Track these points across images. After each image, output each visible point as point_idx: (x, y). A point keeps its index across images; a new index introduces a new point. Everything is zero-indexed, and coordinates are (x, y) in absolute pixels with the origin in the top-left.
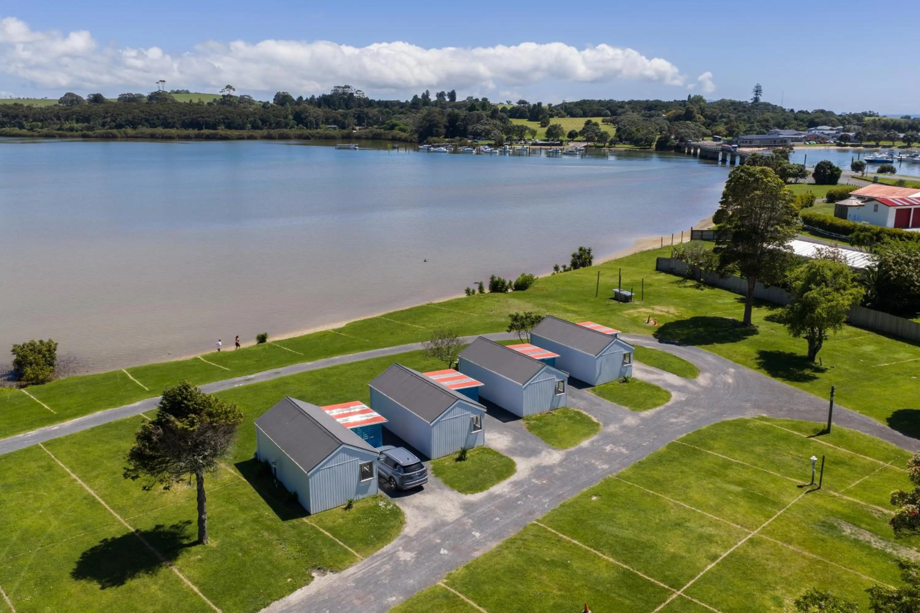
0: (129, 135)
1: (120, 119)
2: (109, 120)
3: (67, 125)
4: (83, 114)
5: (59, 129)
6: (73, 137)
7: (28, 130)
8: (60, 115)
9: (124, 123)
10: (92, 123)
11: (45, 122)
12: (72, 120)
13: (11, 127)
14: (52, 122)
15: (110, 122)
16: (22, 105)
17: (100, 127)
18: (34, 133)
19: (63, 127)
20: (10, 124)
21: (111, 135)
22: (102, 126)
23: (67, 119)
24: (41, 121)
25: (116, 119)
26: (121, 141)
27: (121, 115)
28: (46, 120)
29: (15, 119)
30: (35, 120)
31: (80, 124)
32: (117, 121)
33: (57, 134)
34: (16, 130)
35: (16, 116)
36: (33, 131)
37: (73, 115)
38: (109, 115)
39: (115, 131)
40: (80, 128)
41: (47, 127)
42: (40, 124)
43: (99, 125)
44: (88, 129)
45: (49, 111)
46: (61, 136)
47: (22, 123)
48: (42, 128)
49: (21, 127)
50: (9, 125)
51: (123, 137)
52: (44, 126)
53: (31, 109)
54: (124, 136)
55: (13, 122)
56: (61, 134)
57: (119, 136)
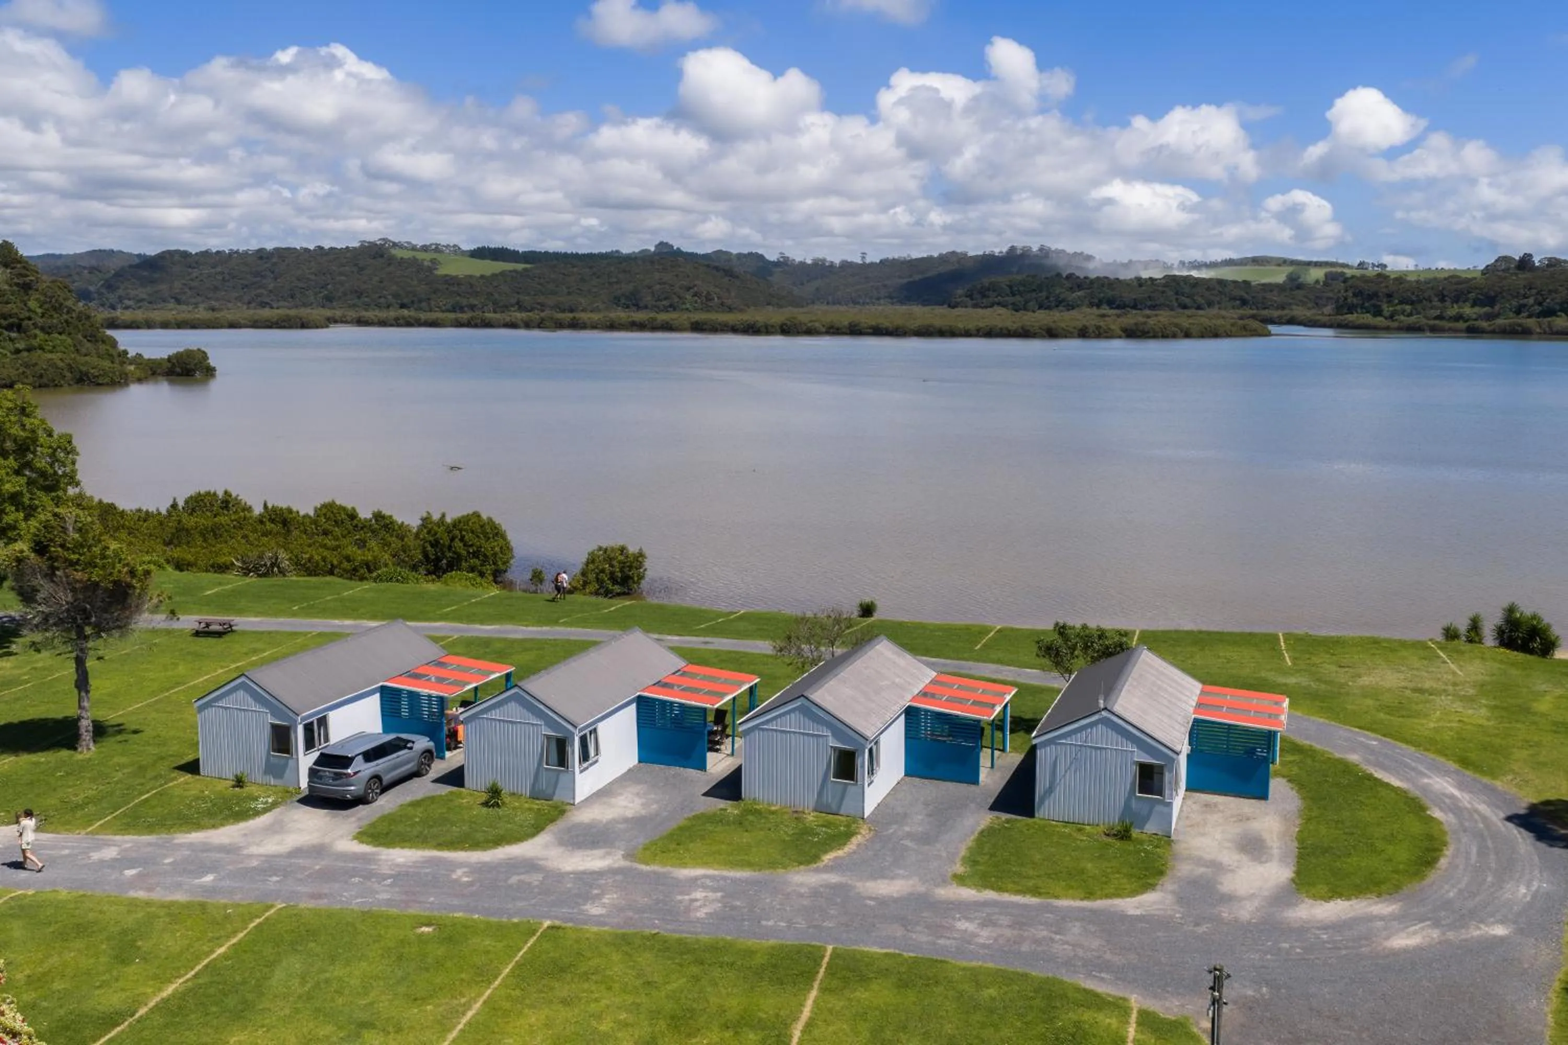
0: (1555, 329)
1: (1552, 300)
2: (1531, 301)
3: (1453, 311)
4: (1485, 290)
5: (1437, 318)
6: (1456, 331)
7: (1386, 318)
8: (1445, 293)
9: (1558, 307)
10: (1497, 308)
11: (1419, 307)
12: (1464, 302)
13: (1362, 313)
14: (1429, 305)
15: (1532, 306)
16: (1389, 276)
17: (1511, 315)
18: (1395, 324)
19: (1444, 314)
20: (1362, 308)
21: (1520, 329)
22: (1515, 312)
23: (1456, 300)
24: (1412, 303)
25: (1545, 300)
26: (1540, 339)
27: (1556, 291)
28: (1420, 301)
29: (1372, 299)
30: (1401, 303)
31: (1477, 309)
32: (1545, 304)
33: (1427, 324)
34: (1368, 318)
35: (1375, 295)
36: (1393, 321)
37: (1469, 292)
38: (1534, 291)
39: (1531, 322)
40: (1474, 316)
41: (1418, 313)
42: (1408, 308)
43: (1511, 310)
44: (1489, 317)
45: (1430, 285)
46: (1434, 330)
47: (1380, 306)
48: (1410, 315)
49: (1378, 313)
50: (1359, 310)
51: (1545, 333)
52: (1414, 312)
53: (1401, 283)
54: (1547, 329)
55: (1367, 304)
56: (1434, 325)
57: (1538, 330)
